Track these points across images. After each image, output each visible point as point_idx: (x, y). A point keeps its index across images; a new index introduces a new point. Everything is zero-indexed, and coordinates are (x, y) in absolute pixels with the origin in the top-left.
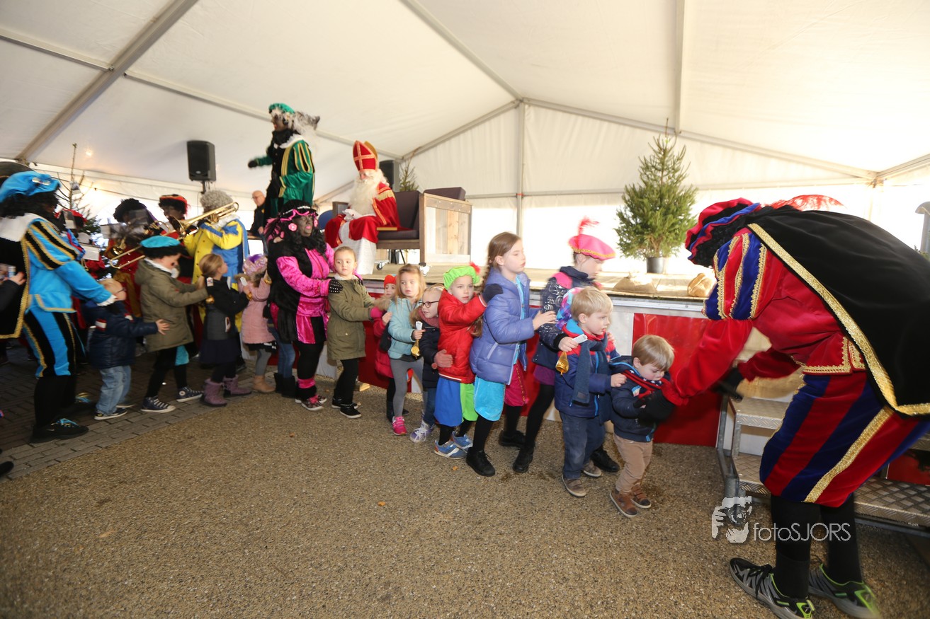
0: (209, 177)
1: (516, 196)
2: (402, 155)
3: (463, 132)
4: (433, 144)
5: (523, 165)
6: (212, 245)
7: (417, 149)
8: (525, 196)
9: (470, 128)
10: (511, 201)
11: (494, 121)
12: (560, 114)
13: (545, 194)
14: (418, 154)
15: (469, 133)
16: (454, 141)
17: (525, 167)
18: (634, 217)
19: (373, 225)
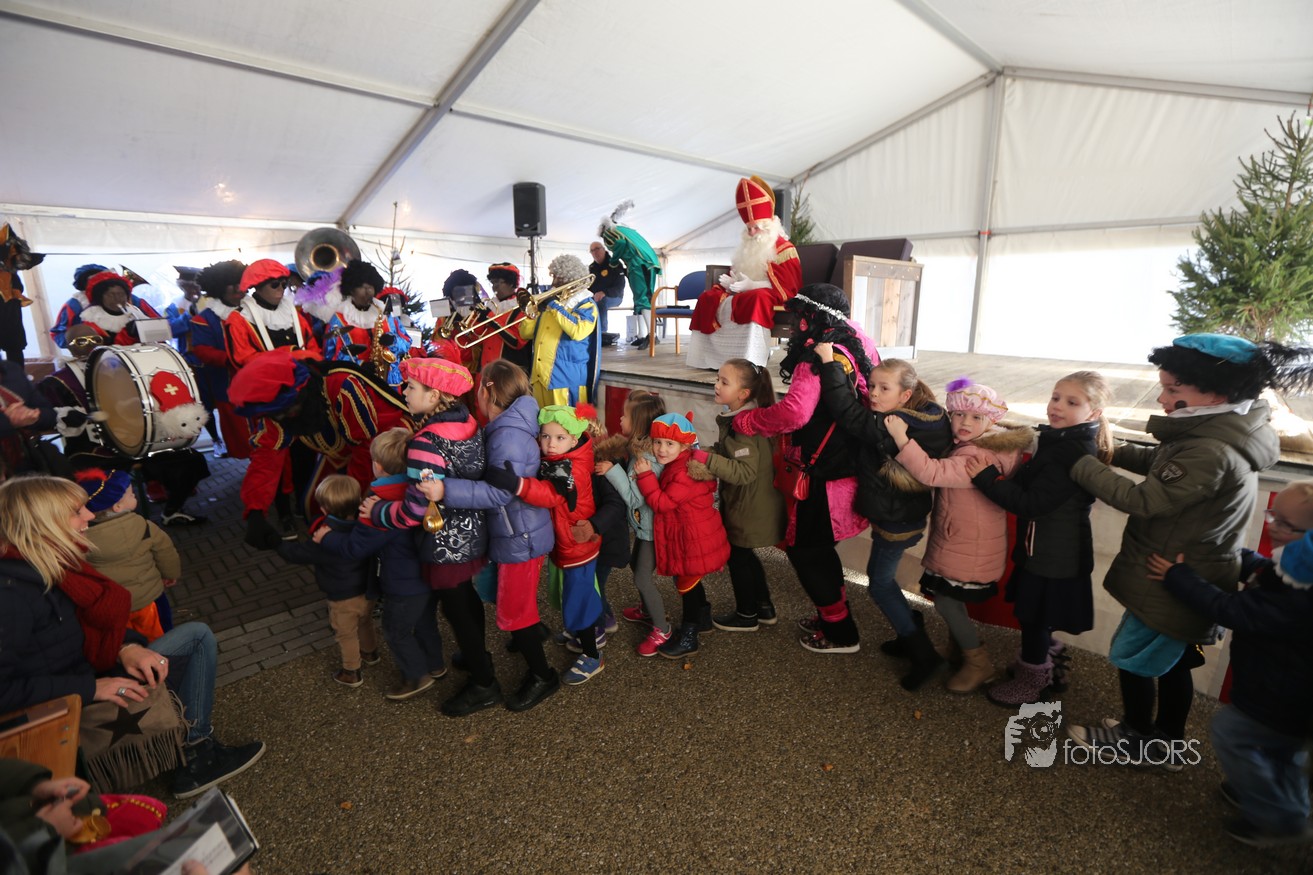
0: (539, 231)
1: (979, 235)
2: (792, 176)
3: (892, 134)
4: (841, 158)
5: (995, 182)
6: (559, 334)
7: (815, 167)
8: (995, 235)
9: (904, 127)
10: (968, 244)
11: (947, 113)
12: (1072, 91)
13: (1033, 230)
14: (815, 174)
15: (901, 136)
16: (875, 150)
17: (998, 186)
18: (1217, 270)
19: (767, 302)
